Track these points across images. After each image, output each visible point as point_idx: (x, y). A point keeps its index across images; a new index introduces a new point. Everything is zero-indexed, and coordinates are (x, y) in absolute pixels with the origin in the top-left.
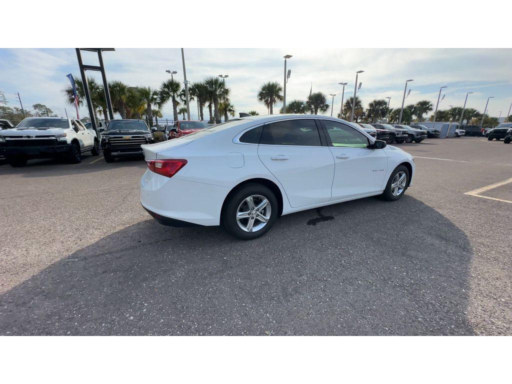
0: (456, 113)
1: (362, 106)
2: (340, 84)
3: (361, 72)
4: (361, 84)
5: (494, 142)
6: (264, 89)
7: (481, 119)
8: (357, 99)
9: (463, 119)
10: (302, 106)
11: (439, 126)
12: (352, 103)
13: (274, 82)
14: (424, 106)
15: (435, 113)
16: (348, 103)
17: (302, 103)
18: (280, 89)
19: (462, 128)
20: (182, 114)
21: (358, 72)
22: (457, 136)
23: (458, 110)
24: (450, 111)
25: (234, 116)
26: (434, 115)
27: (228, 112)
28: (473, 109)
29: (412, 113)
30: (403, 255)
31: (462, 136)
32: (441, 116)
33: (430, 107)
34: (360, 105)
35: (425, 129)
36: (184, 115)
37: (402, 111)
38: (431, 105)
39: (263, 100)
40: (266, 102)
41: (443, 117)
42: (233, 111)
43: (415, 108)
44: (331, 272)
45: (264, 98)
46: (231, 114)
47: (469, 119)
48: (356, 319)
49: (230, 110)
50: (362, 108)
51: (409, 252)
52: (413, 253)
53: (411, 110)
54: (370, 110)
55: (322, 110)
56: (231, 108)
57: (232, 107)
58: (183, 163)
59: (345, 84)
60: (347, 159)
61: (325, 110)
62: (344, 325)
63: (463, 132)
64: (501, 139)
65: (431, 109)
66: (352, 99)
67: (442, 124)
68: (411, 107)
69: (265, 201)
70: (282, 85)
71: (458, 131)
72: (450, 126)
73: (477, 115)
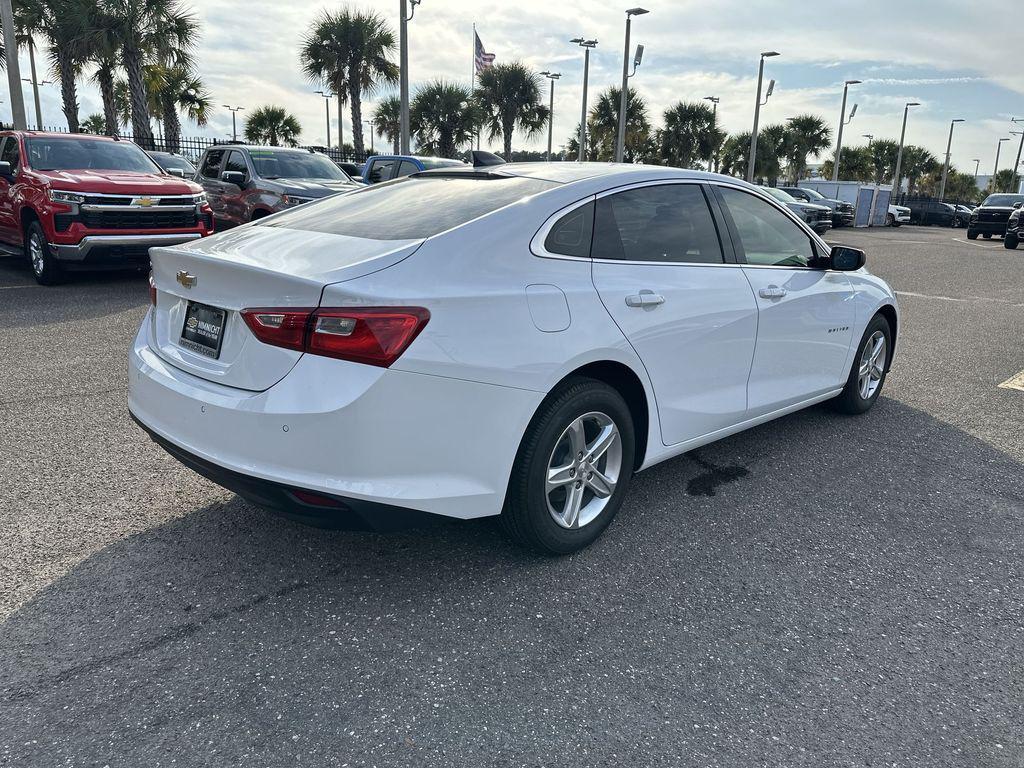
0: (887, 158)
1: (648, 121)
2: (576, 41)
3: (639, 12)
4: (640, 50)
5: (980, 245)
6: (325, 31)
7: (939, 179)
8: (631, 96)
9: (901, 177)
10: (464, 105)
11: (849, 193)
12: (618, 108)
13: (364, 14)
14: (808, 133)
15: (835, 155)
16: (604, 108)
17: (462, 96)
18: (387, 40)
19: (900, 199)
21: (630, 12)
22: (894, 224)
23: (889, 150)
24: (868, 150)
25: (202, 120)
26: (832, 159)
27: (177, 105)
28: (920, 150)
29: (781, 152)
30: (966, 547)
31: (905, 222)
32: (851, 164)
33: (823, 136)
34: (641, 118)
35: (817, 201)
37: (754, 144)
38: (825, 131)
39: (325, 73)
40: (335, 79)
41: (854, 168)
42: (202, 103)
43: (787, 136)
44: (844, 613)
45: (329, 67)
46: (191, 115)
47: (913, 176)
48: (967, 705)
49: (186, 99)
50: (646, 127)
51: (975, 541)
52: (985, 543)
53: (776, 142)
54: (667, 134)
55: (525, 123)
56: (192, 92)
57: (195, 86)
58: (416, 320)
59: (592, 44)
60: (783, 300)
61: (536, 126)
62: (954, 723)
63: (905, 213)
64: (993, 237)
65: (826, 143)
66: (615, 95)
67: (856, 188)
68: (775, 132)
69: (609, 430)
70: (393, 26)
71: (893, 209)
72: (875, 194)
73: (932, 166)
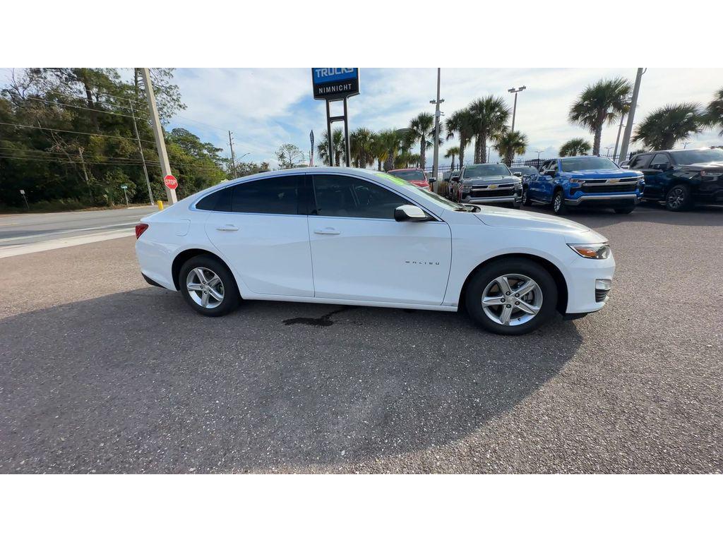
20: (451, 157)
36: (453, 158)
